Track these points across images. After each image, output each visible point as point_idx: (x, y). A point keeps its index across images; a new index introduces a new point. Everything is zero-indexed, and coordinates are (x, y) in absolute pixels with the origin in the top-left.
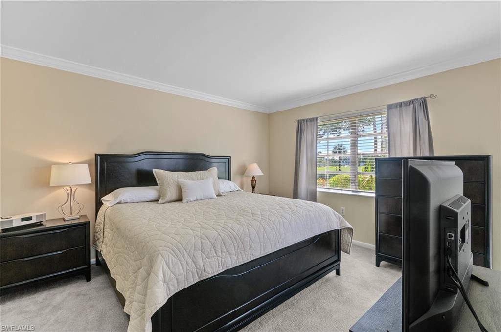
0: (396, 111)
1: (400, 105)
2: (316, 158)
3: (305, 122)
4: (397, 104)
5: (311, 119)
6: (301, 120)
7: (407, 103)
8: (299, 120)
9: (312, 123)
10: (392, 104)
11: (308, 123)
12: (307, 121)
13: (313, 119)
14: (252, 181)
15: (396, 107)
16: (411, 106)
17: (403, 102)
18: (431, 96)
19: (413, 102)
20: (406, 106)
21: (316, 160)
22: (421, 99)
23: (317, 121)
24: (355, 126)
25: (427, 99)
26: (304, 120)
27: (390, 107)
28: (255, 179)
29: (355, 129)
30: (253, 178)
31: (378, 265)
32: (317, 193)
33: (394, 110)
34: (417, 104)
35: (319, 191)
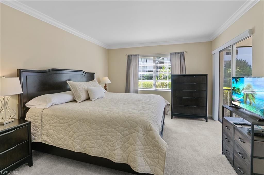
0: (174, 56)
1: (175, 53)
2: (138, 74)
3: (132, 56)
4: (174, 53)
5: (135, 55)
6: (130, 55)
7: (178, 53)
8: (128, 55)
9: (136, 57)
10: (172, 53)
11: (134, 57)
12: (133, 56)
13: (137, 55)
14: (105, 86)
15: (174, 54)
16: (179, 54)
17: (176, 53)
18: (186, 51)
19: (180, 53)
20: (177, 54)
21: (138, 75)
22: (183, 52)
23: (138, 56)
24: (155, 60)
25: (184, 52)
26: (131, 55)
27: (171, 54)
28: (107, 85)
29: (155, 61)
30: (106, 85)
31: (172, 118)
32: (139, 91)
33: (173, 55)
34: (181, 54)
35: (139, 90)
